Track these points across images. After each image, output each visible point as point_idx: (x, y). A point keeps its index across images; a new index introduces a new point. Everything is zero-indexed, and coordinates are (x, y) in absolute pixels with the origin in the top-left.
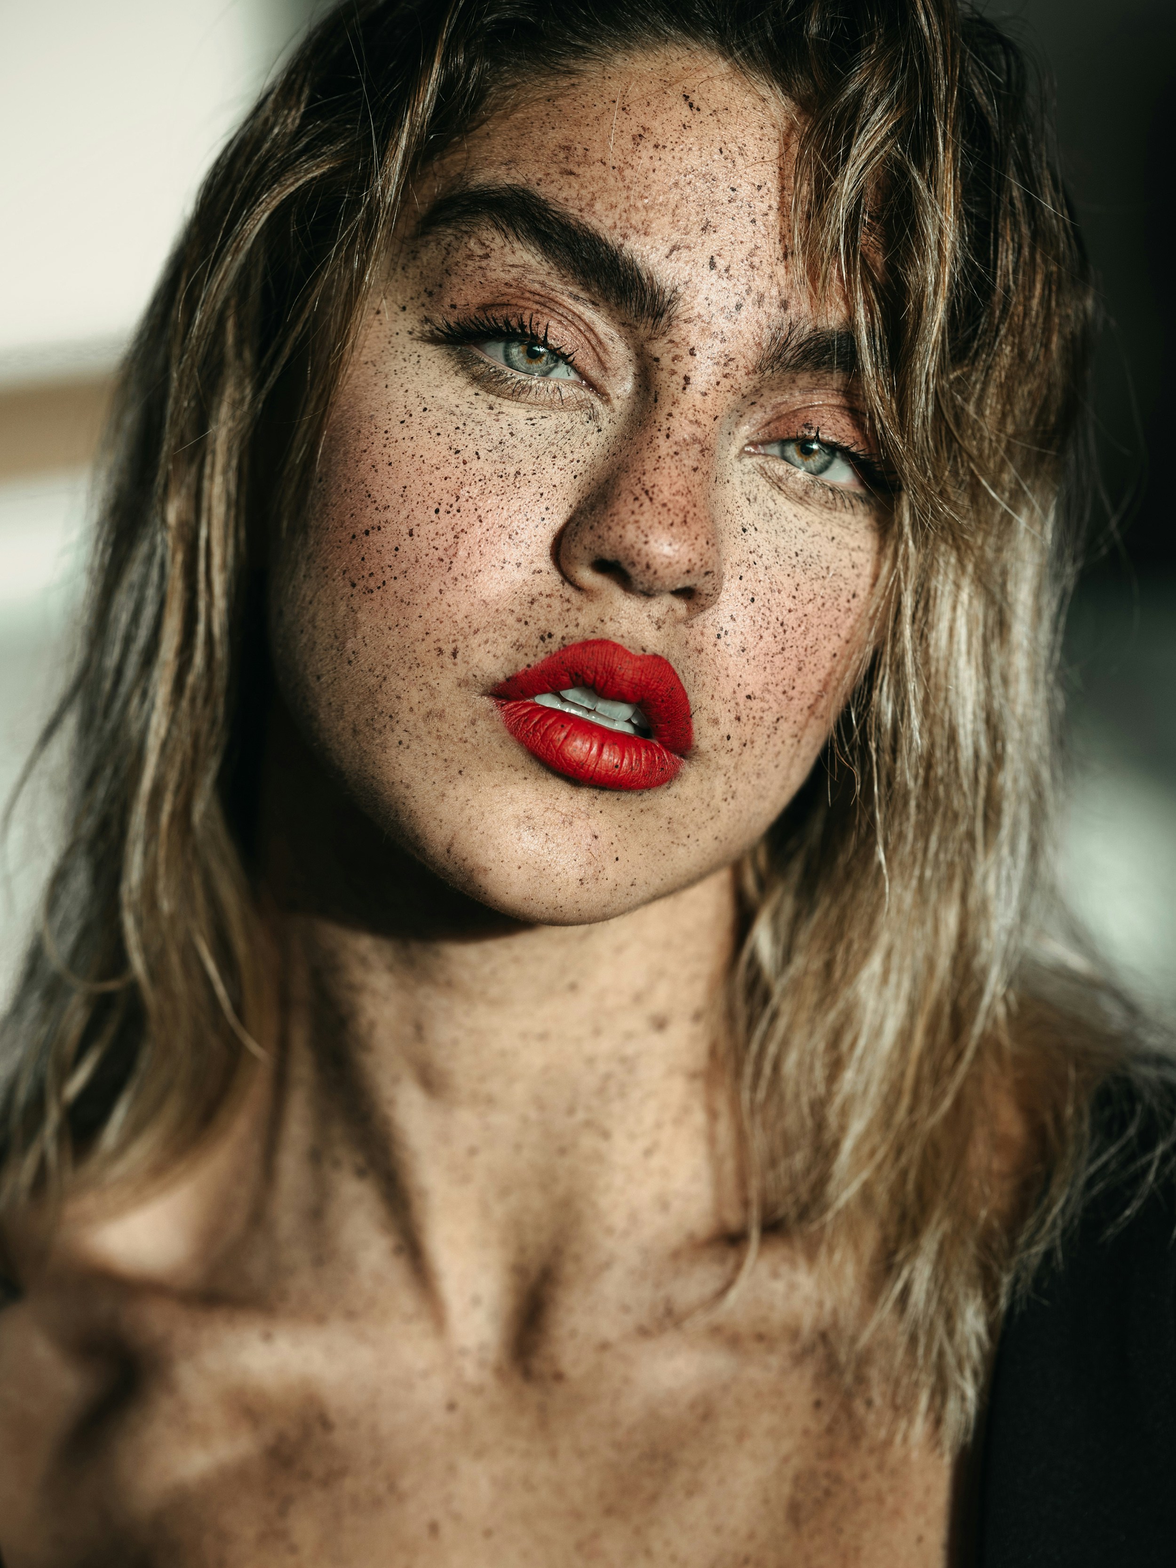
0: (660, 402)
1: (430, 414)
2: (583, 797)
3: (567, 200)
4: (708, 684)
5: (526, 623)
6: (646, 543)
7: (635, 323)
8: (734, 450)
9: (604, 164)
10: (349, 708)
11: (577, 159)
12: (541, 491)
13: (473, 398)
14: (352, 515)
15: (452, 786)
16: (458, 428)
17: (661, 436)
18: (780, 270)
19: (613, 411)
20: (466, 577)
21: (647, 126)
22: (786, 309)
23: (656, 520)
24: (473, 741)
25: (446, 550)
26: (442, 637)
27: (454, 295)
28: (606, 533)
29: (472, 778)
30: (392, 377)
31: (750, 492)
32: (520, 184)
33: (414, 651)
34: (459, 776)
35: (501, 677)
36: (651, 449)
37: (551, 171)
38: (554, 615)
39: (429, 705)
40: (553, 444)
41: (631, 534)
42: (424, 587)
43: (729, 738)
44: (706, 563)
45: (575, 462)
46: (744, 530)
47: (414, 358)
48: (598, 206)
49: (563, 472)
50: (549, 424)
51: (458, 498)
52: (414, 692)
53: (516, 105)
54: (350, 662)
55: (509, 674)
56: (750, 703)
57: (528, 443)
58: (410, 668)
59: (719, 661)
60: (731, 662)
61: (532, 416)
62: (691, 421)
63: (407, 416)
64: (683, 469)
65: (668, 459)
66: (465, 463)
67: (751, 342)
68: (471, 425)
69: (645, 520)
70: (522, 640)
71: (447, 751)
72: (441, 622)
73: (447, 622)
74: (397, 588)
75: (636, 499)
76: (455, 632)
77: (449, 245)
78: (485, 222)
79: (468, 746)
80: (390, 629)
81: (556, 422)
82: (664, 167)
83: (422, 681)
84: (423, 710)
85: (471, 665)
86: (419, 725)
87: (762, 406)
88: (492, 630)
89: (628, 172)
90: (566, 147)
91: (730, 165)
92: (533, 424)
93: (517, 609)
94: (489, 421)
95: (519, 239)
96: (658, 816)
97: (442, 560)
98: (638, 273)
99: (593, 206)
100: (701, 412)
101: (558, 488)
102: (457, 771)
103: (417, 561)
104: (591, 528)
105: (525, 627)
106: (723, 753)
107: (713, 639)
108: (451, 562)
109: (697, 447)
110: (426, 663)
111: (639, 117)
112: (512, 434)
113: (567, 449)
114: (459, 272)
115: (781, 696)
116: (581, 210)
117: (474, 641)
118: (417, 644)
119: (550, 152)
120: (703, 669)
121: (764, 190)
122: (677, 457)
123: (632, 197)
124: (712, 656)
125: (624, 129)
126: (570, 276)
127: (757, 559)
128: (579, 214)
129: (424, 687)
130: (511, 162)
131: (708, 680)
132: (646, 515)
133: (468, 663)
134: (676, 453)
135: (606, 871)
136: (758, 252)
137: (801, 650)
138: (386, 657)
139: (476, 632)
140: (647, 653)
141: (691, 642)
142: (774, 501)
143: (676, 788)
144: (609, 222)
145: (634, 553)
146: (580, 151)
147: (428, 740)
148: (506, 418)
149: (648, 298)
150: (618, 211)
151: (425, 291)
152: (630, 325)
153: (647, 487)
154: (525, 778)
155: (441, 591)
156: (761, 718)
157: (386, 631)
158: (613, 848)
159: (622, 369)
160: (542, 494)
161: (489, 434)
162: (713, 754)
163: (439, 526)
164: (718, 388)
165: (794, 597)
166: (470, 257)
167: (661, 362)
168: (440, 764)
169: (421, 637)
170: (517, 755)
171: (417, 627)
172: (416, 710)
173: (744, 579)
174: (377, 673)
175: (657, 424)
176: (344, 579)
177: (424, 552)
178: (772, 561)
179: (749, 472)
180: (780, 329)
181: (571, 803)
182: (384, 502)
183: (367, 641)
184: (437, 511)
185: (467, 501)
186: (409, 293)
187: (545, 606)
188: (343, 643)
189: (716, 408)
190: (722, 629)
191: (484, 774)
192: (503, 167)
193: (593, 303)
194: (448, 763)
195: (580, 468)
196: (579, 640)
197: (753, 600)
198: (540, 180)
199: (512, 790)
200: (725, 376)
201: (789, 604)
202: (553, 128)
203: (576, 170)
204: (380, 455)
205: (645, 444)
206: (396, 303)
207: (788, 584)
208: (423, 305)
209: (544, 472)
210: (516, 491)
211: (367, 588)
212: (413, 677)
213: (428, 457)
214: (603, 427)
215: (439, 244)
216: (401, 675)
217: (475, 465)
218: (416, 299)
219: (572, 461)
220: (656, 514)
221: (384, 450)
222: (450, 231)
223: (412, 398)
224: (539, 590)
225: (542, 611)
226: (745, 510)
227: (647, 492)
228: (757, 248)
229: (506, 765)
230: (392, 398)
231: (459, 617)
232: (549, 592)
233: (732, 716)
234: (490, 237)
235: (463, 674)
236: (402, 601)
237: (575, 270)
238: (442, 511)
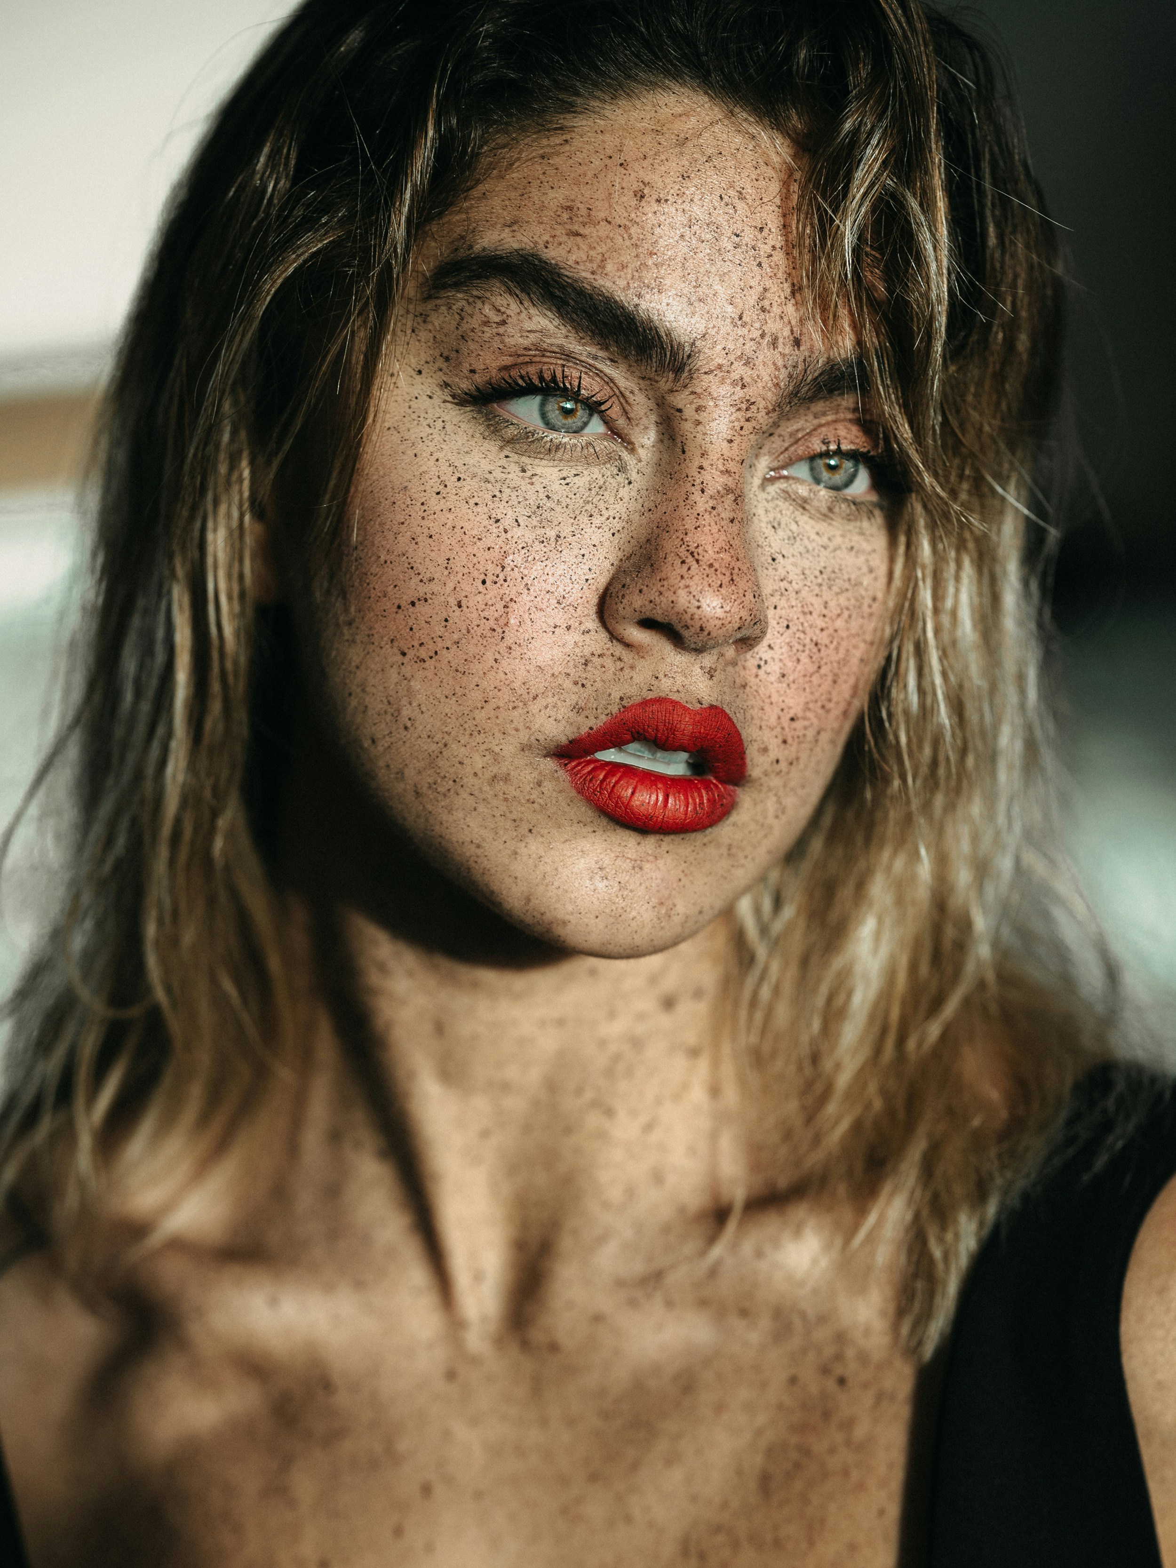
0: (688, 454)
1: (464, 483)
2: (650, 842)
3: (578, 263)
4: (756, 717)
5: (583, 685)
6: (699, 607)
7: (657, 378)
8: (757, 481)
9: (610, 223)
10: (410, 773)
11: (581, 219)
12: (582, 552)
13: (504, 462)
14: (395, 586)
15: (523, 844)
16: (494, 496)
17: (696, 490)
18: (790, 309)
19: (640, 461)
20: (520, 645)
21: (646, 181)
22: (799, 347)
23: (706, 583)
24: (541, 801)
25: (496, 619)
26: (501, 705)
27: (472, 360)
28: (657, 598)
29: (542, 836)
30: (420, 446)
31: (774, 519)
32: (528, 247)
33: (474, 719)
34: (530, 834)
35: (564, 740)
36: (688, 507)
37: (558, 233)
38: (609, 675)
39: (495, 770)
40: (588, 502)
41: (683, 599)
42: (479, 658)
43: (778, 761)
44: (755, 616)
45: (611, 519)
46: (774, 560)
47: (439, 424)
48: (610, 267)
49: (601, 530)
50: (581, 482)
51: (503, 567)
52: (477, 757)
53: (512, 165)
54: (406, 728)
55: (572, 737)
56: (795, 725)
57: (564, 505)
58: (471, 734)
59: (762, 691)
60: (772, 689)
61: (565, 475)
62: (722, 472)
63: (442, 487)
64: (723, 523)
65: (707, 516)
66: (506, 531)
67: (770, 385)
68: (507, 491)
69: (695, 585)
70: (581, 703)
71: (515, 812)
72: (499, 690)
73: (504, 689)
74: (451, 659)
75: (683, 562)
76: (514, 699)
77: (462, 310)
78: (496, 285)
79: (535, 805)
80: (447, 697)
81: (589, 478)
82: (668, 221)
83: (483, 747)
84: (488, 775)
85: (533, 730)
86: (485, 789)
87: (780, 436)
88: (550, 694)
89: (634, 230)
90: (569, 207)
91: (731, 211)
92: (567, 484)
93: (571, 671)
94: (524, 485)
95: (534, 305)
96: (719, 845)
97: (494, 630)
98: (657, 331)
99: (604, 267)
100: (730, 461)
101: (599, 547)
102: (527, 830)
103: (468, 632)
104: (641, 591)
105: (582, 690)
106: (773, 776)
107: (754, 670)
108: (504, 632)
109: (731, 497)
110: (487, 730)
111: (639, 172)
112: (548, 497)
113: (602, 505)
114: (477, 339)
115: (820, 711)
116: (593, 273)
117: (534, 707)
118: (477, 711)
119: (552, 214)
120: (749, 703)
121: (766, 231)
122: (714, 512)
123: (642, 255)
124: (755, 688)
125: (624, 185)
126: (588, 338)
127: (787, 586)
128: (592, 277)
129: (487, 753)
130: (513, 224)
131: (755, 712)
132: (696, 578)
133: (530, 729)
134: (714, 508)
135: (678, 907)
136: (768, 295)
137: (835, 665)
138: (445, 724)
139: (534, 698)
140: (704, 706)
141: (737, 681)
142: (796, 522)
143: (734, 817)
144: (622, 283)
145: (687, 617)
146: (583, 211)
147: (495, 802)
148: (541, 480)
149: (668, 354)
150: (630, 271)
151: (441, 356)
152: (650, 379)
153: (692, 549)
154: (594, 832)
155: (496, 660)
156: (804, 735)
157: (443, 699)
158: (681, 884)
159: (644, 419)
160: (583, 555)
161: (526, 500)
162: (764, 779)
163: (488, 597)
164: (742, 433)
165: (824, 616)
166: (486, 323)
167: (684, 413)
168: (509, 824)
169: (479, 705)
170: (584, 811)
171: (476, 696)
172: (480, 775)
173: (778, 608)
174: (436, 739)
175: (690, 479)
176: (392, 647)
177: (475, 623)
178: (801, 584)
179: (773, 499)
180: (794, 367)
181: (639, 848)
182: (428, 575)
183: (424, 709)
184: (484, 582)
185: (513, 570)
186: (423, 357)
187: (599, 667)
188: (399, 711)
189: (742, 452)
190: (761, 659)
191: (554, 832)
192: (507, 230)
193: (612, 360)
194: (518, 823)
195: (617, 525)
196: (638, 700)
197: (788, 627)
198: (547, 242)
199: (585, 844)
200: (748, 420)
201: (820, 623)
202: (552, 188)
203: (582, 231)
204: (419, 528)
205: (681, 500)
206: (410, 366)
207: (818, 603)
208: (441, 370)
209: (583, 532)
210: (558, 556)
211: (418, 657)
212: (474, 744)
213: (469, 528)
214: (632, 479)
215: (450, 308)
216: (462, 741)
217: (517, 532)
218: (432, 363)
219: (608, 519)
220: (705, 576)
221: (423, 523)
222: (460, 295)
223: (444, 466)
224: (591, 649)
225: (596, 672)
226: (772, 538)
227: (692, 554)
228: (765, 290)
229: (576, 822)
230: (424, 468)
231: (516, 685)
232: (599, 652)
233: (780, 740)
234: (505, 303)
235: (526, 739)
236: (457, 671)
237: (592, 331)
238: (488, 583)
